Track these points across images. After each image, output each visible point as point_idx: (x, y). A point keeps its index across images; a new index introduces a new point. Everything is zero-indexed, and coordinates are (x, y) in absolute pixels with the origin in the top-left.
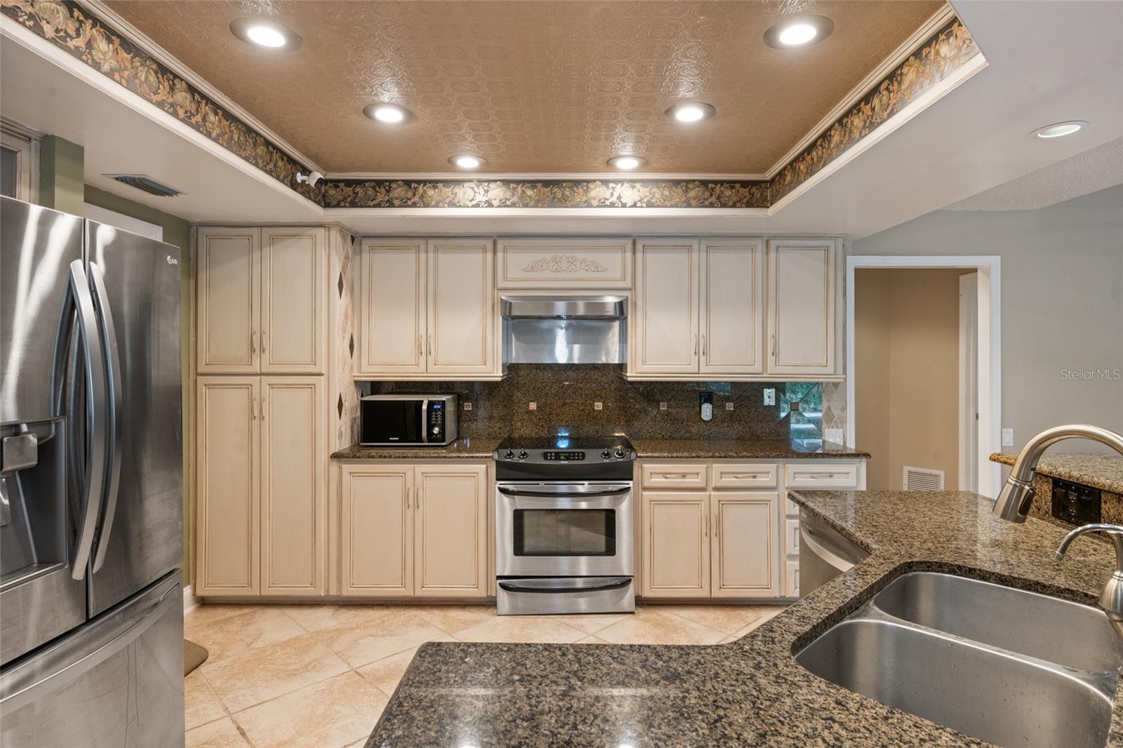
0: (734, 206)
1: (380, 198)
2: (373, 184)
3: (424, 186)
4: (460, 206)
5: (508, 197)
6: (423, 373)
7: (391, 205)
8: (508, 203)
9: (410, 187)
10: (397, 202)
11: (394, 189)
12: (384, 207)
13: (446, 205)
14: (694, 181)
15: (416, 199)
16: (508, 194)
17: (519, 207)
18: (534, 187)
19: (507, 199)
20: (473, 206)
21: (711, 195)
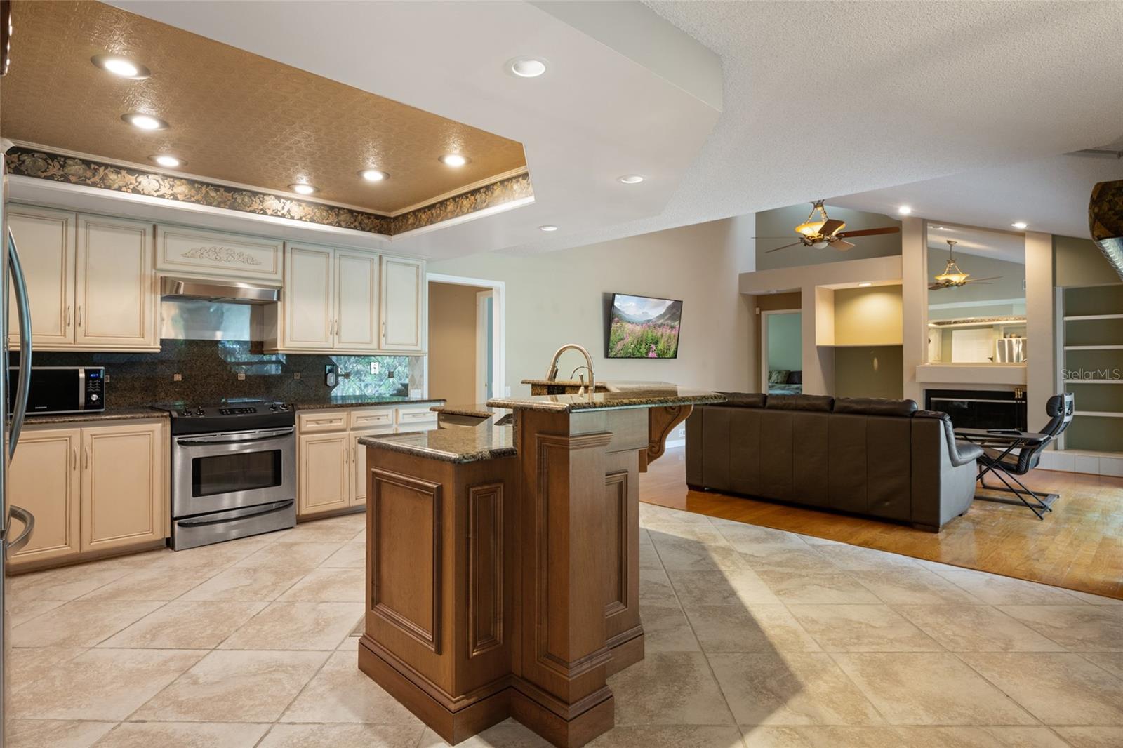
0: (370, 231)
1: (52, 171)
2: (45, 156)
3: (105, 169)
4: (144, 194)
5: (193, 194)
6: (71, 344)
7: (66, 179)
8: (193, 199)
9: (90, 168)
10: (73, 179)
11: (70, 165)
12: (58, 180)
13: (129, 191)
14: (344, 209)
15: (96, 179)
16: (193, 192)
17: (203, 204)
18: (217, 190)
19: (191, 196)
20: (158, 196)
21: (355, 221)
